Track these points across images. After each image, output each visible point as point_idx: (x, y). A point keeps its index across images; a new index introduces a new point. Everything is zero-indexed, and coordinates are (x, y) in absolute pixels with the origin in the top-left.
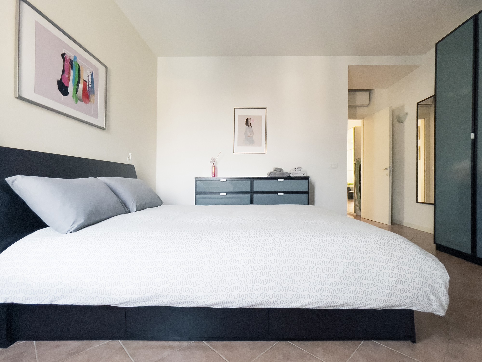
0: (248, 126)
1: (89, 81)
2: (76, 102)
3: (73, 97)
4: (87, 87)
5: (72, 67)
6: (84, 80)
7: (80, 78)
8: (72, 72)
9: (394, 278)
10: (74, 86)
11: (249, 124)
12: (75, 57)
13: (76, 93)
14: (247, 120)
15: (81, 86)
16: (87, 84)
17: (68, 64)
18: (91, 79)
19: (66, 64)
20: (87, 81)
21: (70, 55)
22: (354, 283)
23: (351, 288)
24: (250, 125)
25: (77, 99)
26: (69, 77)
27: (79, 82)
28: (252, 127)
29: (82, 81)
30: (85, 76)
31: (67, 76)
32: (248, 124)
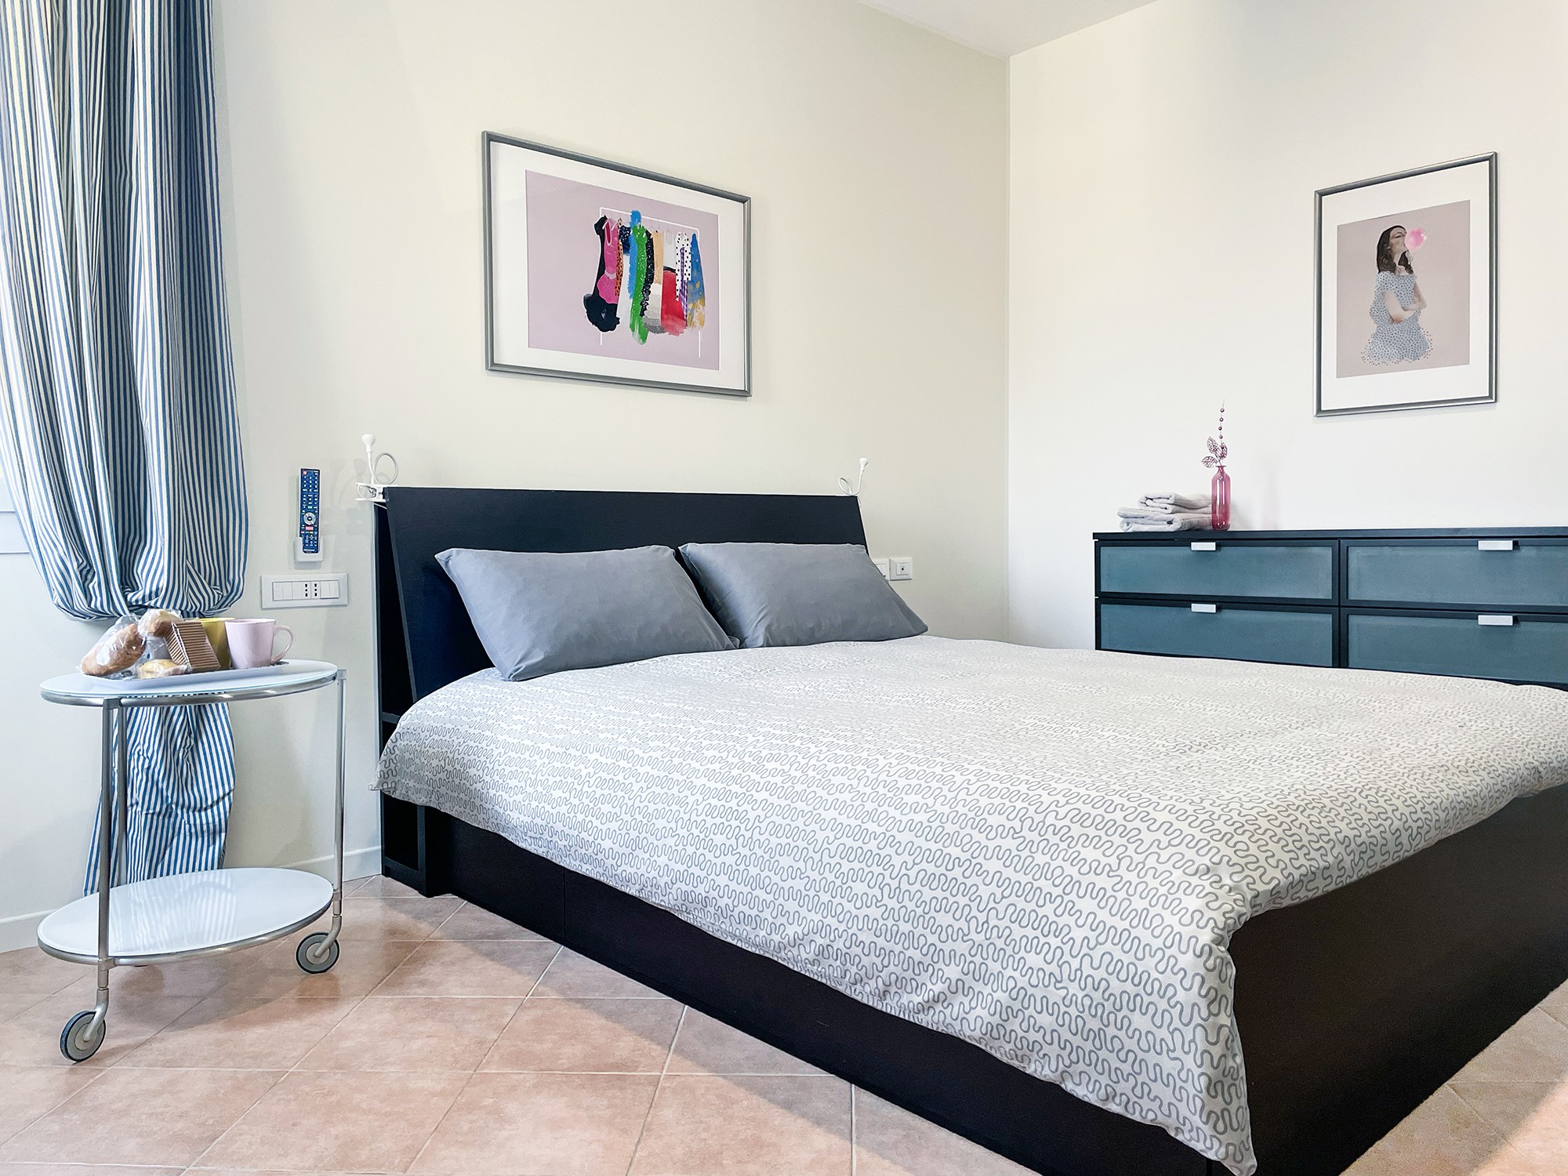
0: (1393, 269)
1: (683, 266)
2: (644, 338)
3: (632, 327)
4: (679, 284)
5: (626, 248)
6: (666, 269)
7: (653, 267)
8: (626, 260)
9: (1129, 986)
10: (634, 296)
11: (1396, 260)
12: (636, 216)
13: (642, 314)
14: (1385, 237)
15: (656, 289)
16: (679, 277)
17: (614, 242)
18: (690, 256)
19: (609, 244)
20: (678, 267)
21: (620, 216)
22: (913, 913)
23: (898, 927)
24: (1404, 261)
25: (645, 331)
26: (620, 275)
27: (649, 280)
28: (1411, 271)
29: (659, 274)
30: (668, 255)
31: (613, 276)
32: (1390, 258)
